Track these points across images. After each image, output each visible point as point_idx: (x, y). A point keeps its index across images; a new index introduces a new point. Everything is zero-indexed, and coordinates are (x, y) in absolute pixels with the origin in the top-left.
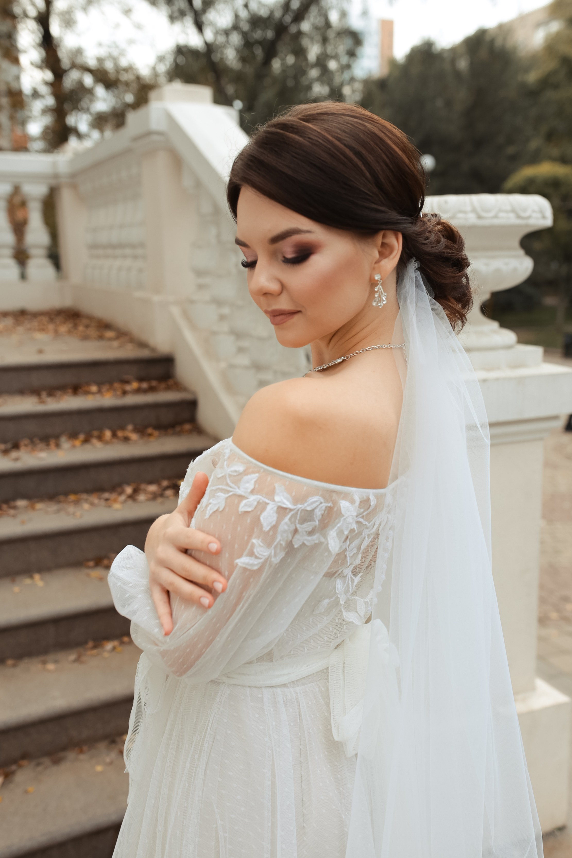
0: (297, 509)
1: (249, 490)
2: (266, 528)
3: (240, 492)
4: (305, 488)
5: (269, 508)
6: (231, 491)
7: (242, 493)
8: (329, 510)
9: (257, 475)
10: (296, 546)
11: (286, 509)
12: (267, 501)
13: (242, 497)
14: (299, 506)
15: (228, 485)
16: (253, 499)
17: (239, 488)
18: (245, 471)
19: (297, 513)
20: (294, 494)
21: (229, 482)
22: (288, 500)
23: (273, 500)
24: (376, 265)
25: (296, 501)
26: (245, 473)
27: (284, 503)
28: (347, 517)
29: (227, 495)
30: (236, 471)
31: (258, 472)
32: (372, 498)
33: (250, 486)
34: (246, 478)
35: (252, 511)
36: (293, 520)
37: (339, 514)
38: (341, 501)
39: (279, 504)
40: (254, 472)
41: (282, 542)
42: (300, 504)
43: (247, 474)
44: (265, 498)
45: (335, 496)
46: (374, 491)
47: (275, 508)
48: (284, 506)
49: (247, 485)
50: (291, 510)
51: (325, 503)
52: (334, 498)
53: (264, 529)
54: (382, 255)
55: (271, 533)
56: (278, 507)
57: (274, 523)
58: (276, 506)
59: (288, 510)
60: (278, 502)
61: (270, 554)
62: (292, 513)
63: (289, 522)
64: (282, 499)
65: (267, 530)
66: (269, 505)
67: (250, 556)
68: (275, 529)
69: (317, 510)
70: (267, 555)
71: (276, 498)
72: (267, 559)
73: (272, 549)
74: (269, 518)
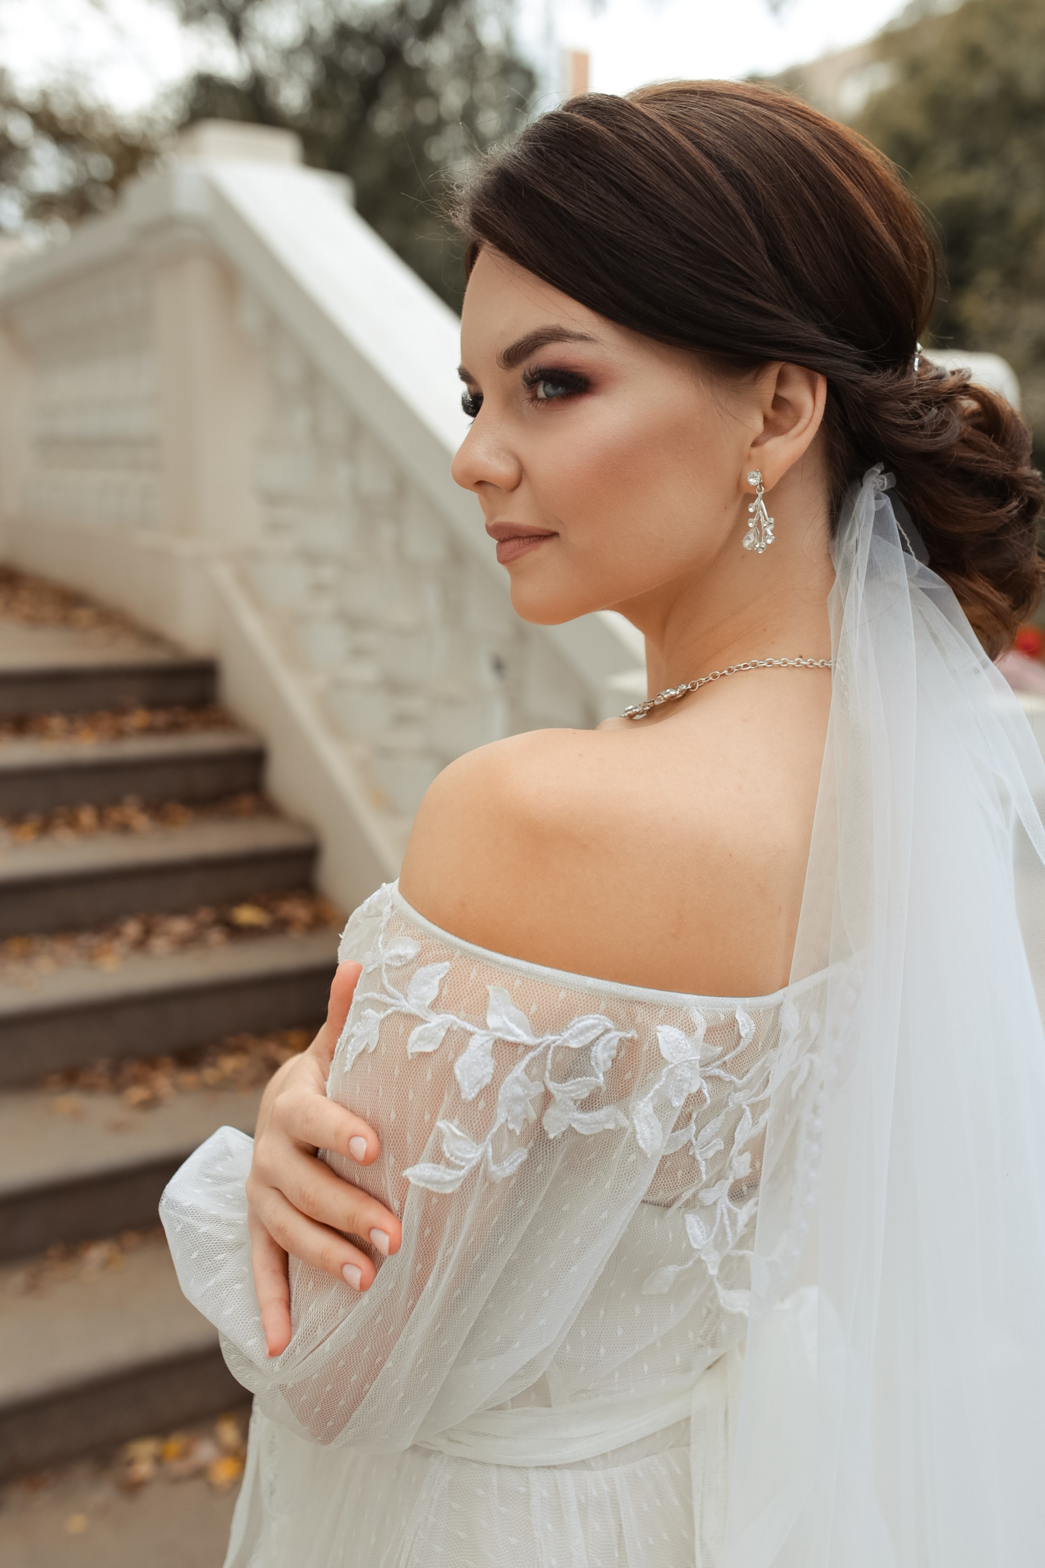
0: (543, 1045)
1: (428, 1003)
2: (469, 1093)
3: (409, 1006)
4: (563, 994)
5: (475, 1042)
6: (392, 1005)
7: (414, 1011)
8: (629, 1047)
9: (447, 964)
10: (551, 1136)
11: (516, 1045)
12: (469, 1027)
13: (412, 1020)
14: (549, 1038)
15: (384, 990)
16: (437, 1022)
17: (406, 996)
18: (419, 955)
19: (544, 1055)
20: (534, 1008)
21: (386, 982)
22: (519, 1025)
23: (485, 1026)
24: (755, 451)
25: (539, 1026)
26: (420, 960)
27: (510, 1032)
28: (676, 1066)
29: (382, 1016)
30: (400, 957)
31: (449, 958)
32: (741, 1018)
33: (431, 992)
34: (422, 972)
35: (435, 1051)
36: (534, 1071)
37: (657, 1060)
38: (659, 1028)
39: (499, 1034)
40: (439, 959)
41: (511, 1126)
42: (552, 1034)
43: (424, 964)
44: (464, 1019)
45: (641, 1015)
46: (748, 1001)
47: (490, 1045)
48: (511, 1039)
49: (425, 989)
50: (528, 1048)
51: (618, 1030)
52: (639, 1019)
53: (463, 1096)
54: (773, 429)
55: (482, 1104)
56: (496, 1042)
57: (487, 1080)
58: (492, 1039)
59: (521, 1049)
60: (496, 1029)
61: (484, 1155)
62: (532, 1054)
63: (524, 1078)
64: (504, 1022)
65: (470, 1098)
66: (473, 1037)
67: (434, 1162)
68: (490, 1094)
69: (597, 1048)
70: (476, 1158)
71: (491, 1020)
72: (476, 1168)
73: (487, 1145)
74: (475, 1072)
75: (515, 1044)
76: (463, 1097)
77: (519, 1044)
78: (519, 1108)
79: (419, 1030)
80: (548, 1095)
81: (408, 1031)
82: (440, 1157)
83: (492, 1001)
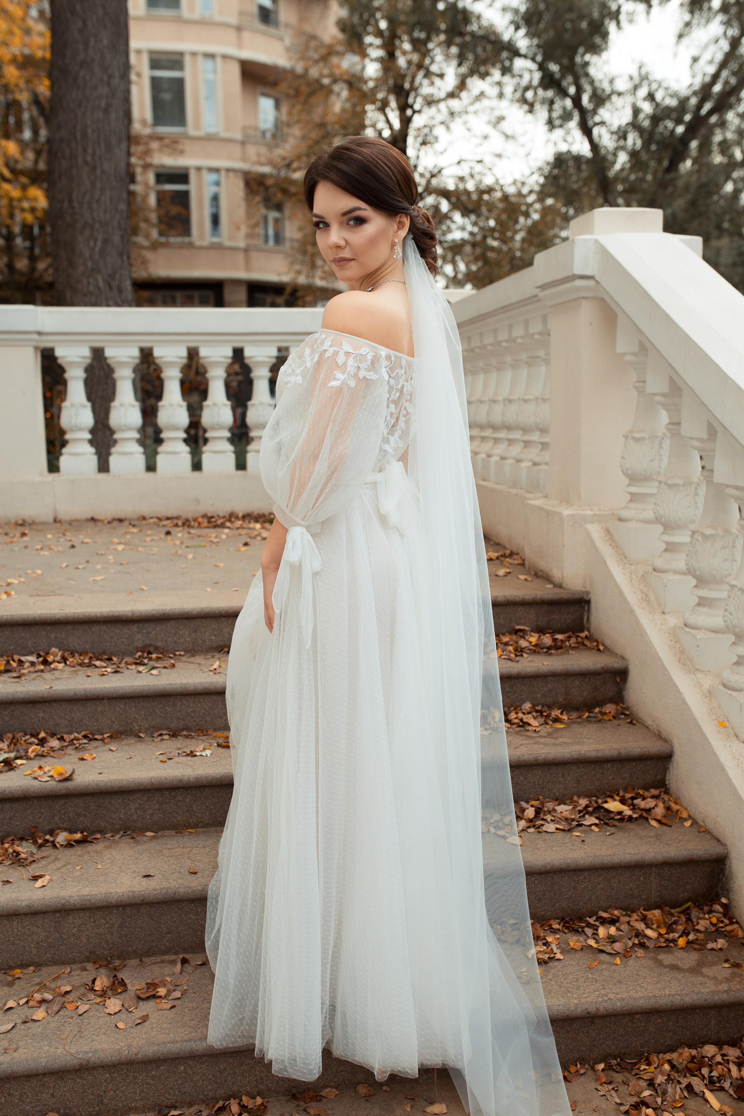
0: (356, 353)
1: (329, 346)
3: (324, 348)
4: (360, 343)
10: (361, 378)
13: (325, 351)
16: (331, 350)
19: (356, 356)
20: (353, 346)
22: (351, 349)
23: (342, 349)
24: (396, 234)
25: (355, 350)
36: (355, 360)
41: (351, 373)
42: (358, 351)
44: (338, 349)
45: (375, 349)
48: (348, 351)
49: (327, 343)
51: (371, 353)
55: (343, 366)
56: (345, 353)
57: (344, 361)
59: (351, 354)
60: (345, 350)
61: (345, 378)
63: (352, 360)
64: (347, 347)
66: (340, 352)
67: (334, 381)
68: (345, 364)
69: (368, 356)
70: (343, 378)
71: (344, 348)
72: (344, 380)
73: (346, 375)
74: (341, 359)
78: (352, 368)
79: (327, 352)
80: (359, 367)
81: (324, 354)
82: (335, 379)
83: (343, 344)
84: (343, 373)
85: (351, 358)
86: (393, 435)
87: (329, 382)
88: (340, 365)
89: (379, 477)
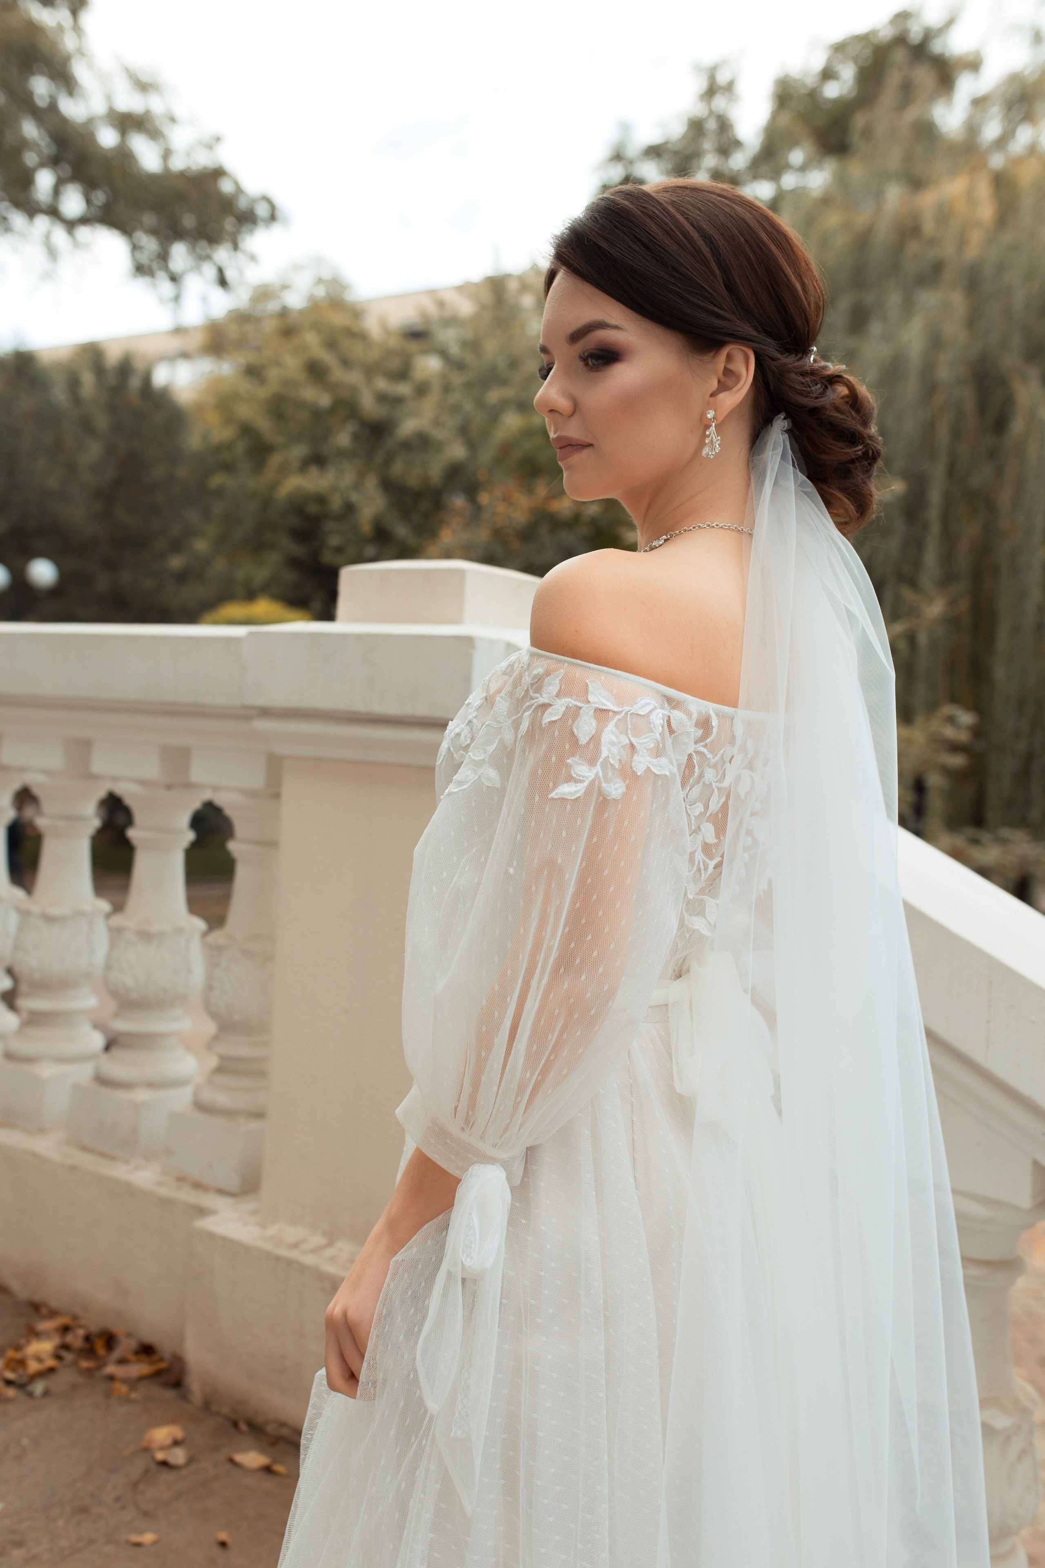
0: (622, 712)
1: (554, 693)
3: (542, 700)
4: (630, 686)
5: (582, 712)
7: (546, 701)
10: (639, 773)
12: (579, 704)
13: (545, 706)
14: (626, 708)
16: (560, 704)
17: (541, 695)
19: (625, 718)
20: (615, 691)
21: (532, 694)
22: (608, 701)
23: (589, 702)
24: (712, 399)
25: (622, 702)
27: (603, 704)
32: (713, 715)
33: (555, 689)
35: (561, 720)
36: (621, 727)
39: (597, 706)
40: (558, 671)
42: (627, 706)
44: (576, 700)
46: (716, 706)
47: (593, 713)
48: (604, 707)
49: (551, 688)
50: (614, 713)
51: (660, 708)
53: (580, 742)
54: (723, 387)
55: (591, 746)
56: (595, 711)
57: (593, 732)
58: (593, 709)
59: (611, 714)
60: (594, 703)
61: (597, 775)
62: (618, 717)
63: (615, 730)
64: (599, 699)
65: (584, 743)
66: (582, 709)
67: (567, 782)
68: (595, 739)
69: (653, 717)
70: (592, 775)
71: (591, 698)
72: (593, 781)
73: (598, 768)
74: (585, 728)
75: (607, 710)
76: (580, 744)
77: (609, 711)
78: (615, 750)
79: (549, 710)
80: (632, 746)
81: (543, 713)
82: (570, 779)
83: (590, 688)
84: (592, 762)
85: (611, 726)
86: (714, 896)
87: (555, 786)
88: (583, 740)
89: (677, 988)
